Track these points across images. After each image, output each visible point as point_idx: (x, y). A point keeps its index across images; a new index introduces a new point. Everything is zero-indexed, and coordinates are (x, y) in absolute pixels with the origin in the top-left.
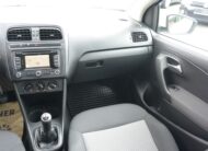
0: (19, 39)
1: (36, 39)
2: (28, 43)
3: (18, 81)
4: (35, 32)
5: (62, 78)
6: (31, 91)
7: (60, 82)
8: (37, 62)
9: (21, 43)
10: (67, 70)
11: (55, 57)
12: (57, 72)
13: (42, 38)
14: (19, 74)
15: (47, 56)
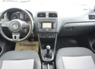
0: (41, 17)
1: (47, 17)
2: (44, 18)
3: (39, 32)
4: (47, 14)
5: (56, 33)
6: (44, 37)
7: (54, 34)
8: (46, 26)
9: (42, 18)
10: (58, 30)
11: (54, 24)
12: (54, 30)
13: (50, 16)
14: (40, 30)
15: (51, 24)
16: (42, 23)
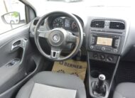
1: (107, 27)
2: (101, 29)
4: (107, 23)
6: (96, 59)
9: (97, 29)
10: (123, 51)
11: (117, 40)
12: (115, 51)
13: (110, 27)
14: (92, 47)
15: (111, 39)
16: (96, 37)
